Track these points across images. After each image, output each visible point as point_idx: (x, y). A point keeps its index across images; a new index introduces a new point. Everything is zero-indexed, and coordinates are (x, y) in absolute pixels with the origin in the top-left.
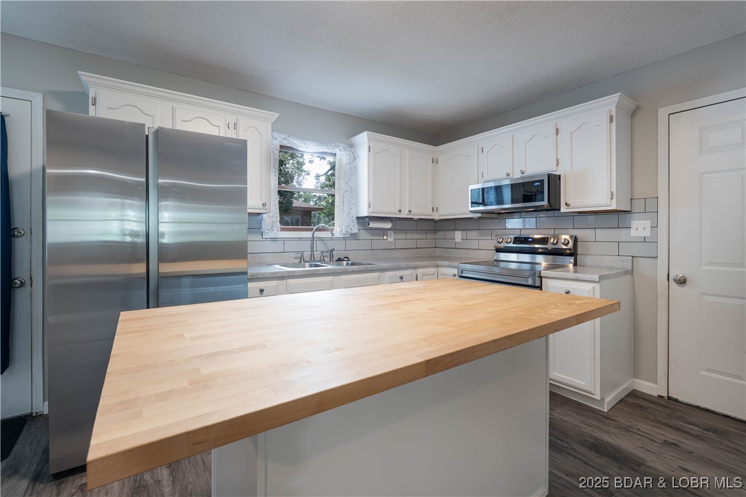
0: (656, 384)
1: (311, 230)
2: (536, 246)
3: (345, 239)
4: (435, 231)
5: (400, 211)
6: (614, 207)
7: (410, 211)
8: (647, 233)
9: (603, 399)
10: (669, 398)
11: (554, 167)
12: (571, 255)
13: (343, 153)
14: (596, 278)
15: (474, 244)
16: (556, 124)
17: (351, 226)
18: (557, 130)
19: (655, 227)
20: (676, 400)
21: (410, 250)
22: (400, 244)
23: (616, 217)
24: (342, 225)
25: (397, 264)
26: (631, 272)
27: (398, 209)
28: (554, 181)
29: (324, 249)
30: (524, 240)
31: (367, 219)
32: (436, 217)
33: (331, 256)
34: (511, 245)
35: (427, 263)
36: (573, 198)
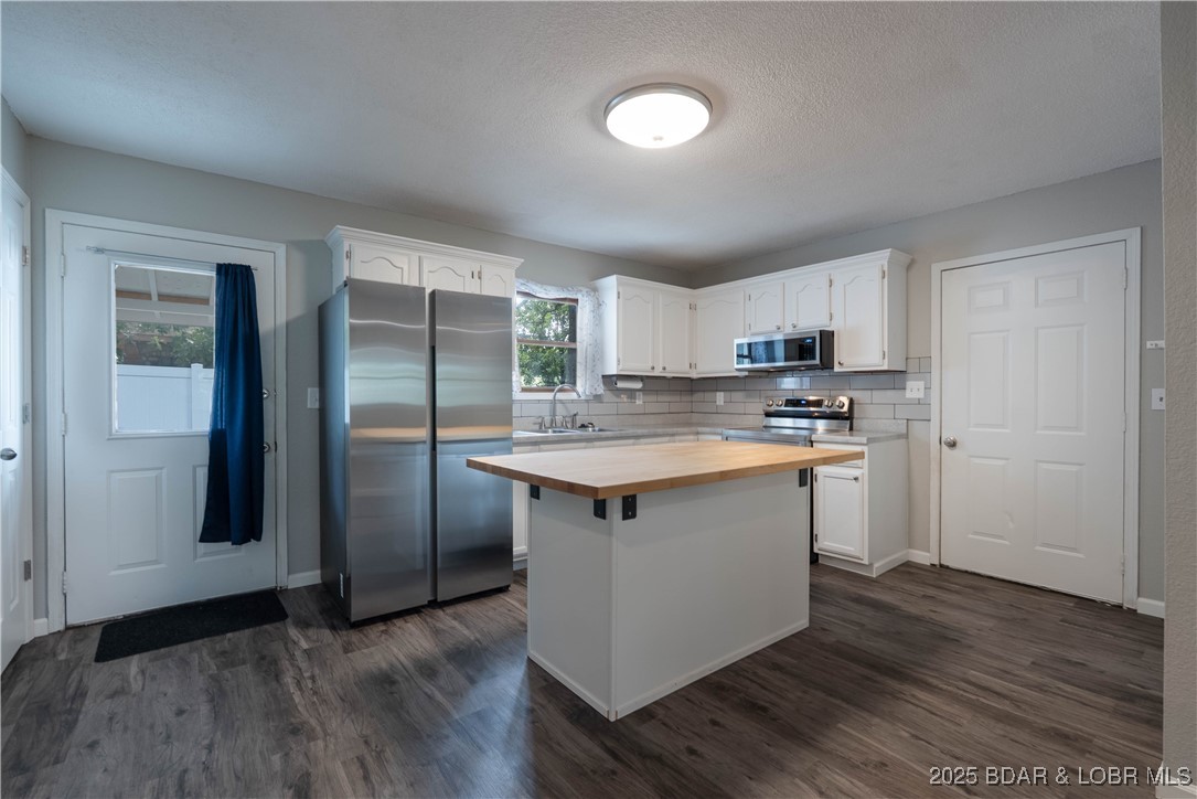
0: (929, 552)
1: (553, 390)
2: (812, 409)
3: (587, 401)
4: (692, 392)
5: (653, 368)
6: (885, 368)
7: (664, 369)
8: (921, 395)
9: (871, 565)
10: (941, 566)
11: (826, 322)
12: (847, 419)
13: (585, 299)
14: (864, 440)
15: (740, 408)
16: (830, 275)
17: (596, 386)
18: (831, 281)
19: (927, 388)
20: (947, 567)
21: (662, 416)
22: (652, 408)
23: (891, 378)
24: (585, 385)
25: (652, 431)
26: (906, 436)
27: (651, 365)
28: (827, 337)
29: (565, 414)
30: (796, 403)
31: (615, 378)
32: (694, 375)
33: (573, 422)
34: (783, 408)
35: (685, 430)
36: (848, 357)
